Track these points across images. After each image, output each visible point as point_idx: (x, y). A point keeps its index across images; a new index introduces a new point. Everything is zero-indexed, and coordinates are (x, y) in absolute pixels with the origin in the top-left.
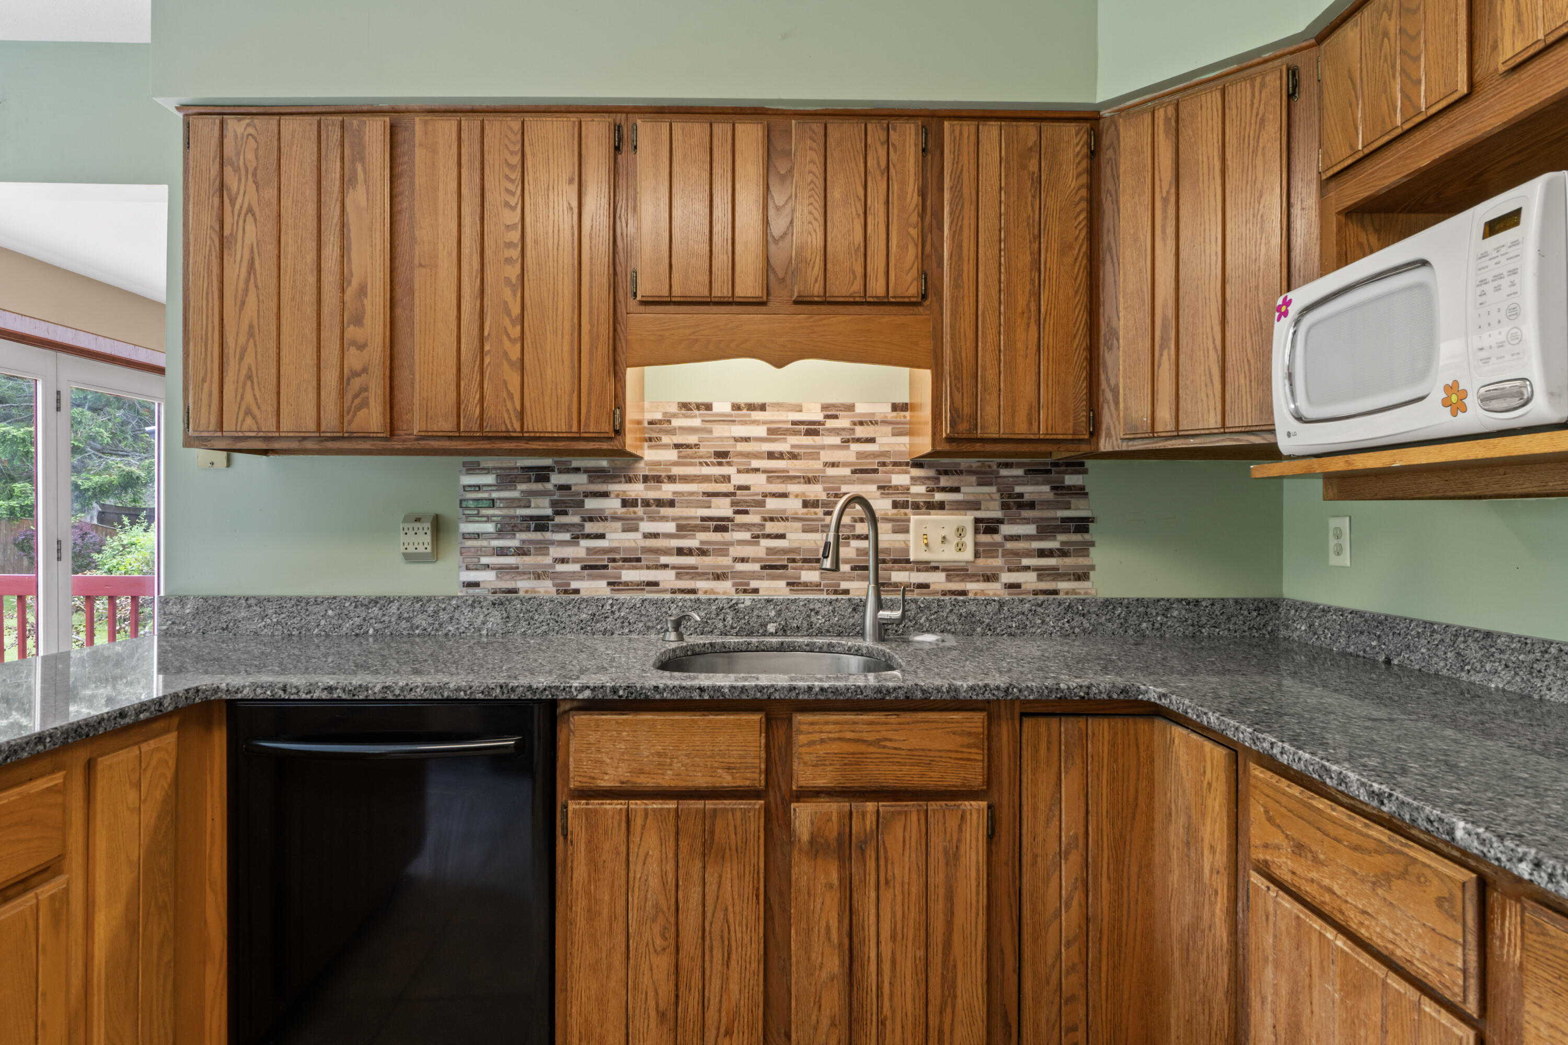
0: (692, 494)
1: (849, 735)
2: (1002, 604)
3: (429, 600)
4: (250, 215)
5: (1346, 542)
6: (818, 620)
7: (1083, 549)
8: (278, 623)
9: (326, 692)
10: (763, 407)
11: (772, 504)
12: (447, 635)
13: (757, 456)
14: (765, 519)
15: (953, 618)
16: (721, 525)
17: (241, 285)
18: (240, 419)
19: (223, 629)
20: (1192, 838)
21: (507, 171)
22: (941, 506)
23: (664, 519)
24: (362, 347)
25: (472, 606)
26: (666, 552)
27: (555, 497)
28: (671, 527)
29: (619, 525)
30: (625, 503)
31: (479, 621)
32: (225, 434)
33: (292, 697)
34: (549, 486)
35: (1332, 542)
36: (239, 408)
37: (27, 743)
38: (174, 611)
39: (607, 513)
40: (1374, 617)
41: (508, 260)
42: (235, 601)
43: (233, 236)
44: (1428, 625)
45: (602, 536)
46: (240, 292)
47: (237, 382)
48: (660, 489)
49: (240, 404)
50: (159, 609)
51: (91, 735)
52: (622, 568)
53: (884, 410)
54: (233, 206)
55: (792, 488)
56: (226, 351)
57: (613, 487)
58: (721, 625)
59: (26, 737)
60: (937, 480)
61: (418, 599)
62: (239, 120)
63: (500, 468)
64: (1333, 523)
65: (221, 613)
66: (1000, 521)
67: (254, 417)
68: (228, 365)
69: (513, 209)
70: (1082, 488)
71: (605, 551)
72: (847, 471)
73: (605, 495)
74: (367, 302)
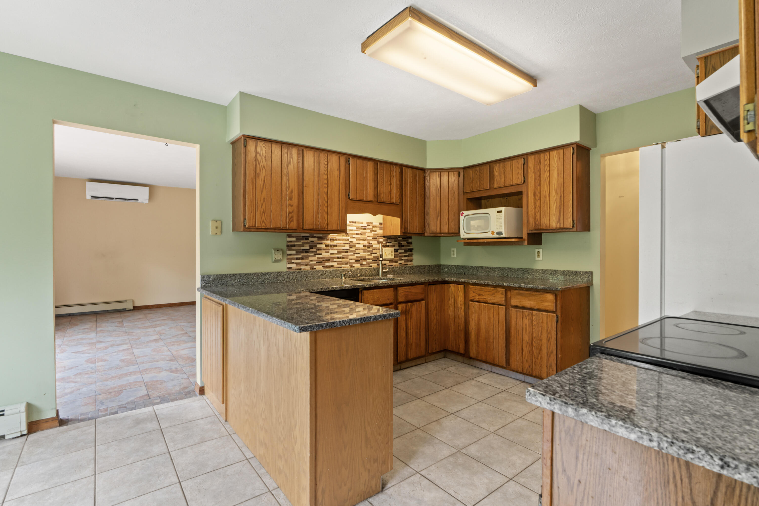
0: (341, 243)
1: (406, 291)
2: (400, 267)
3: (282, 272)
4: (264, 168)
5: (455, 253)
6: (367, 273)
7: (411, 255)
8: (240, 281)
10: (355, 223)
11: (357, 246)
12: (286, 282)
13: (354, 234)
14: (356, 249)
15: (392, 271)
16: (347, 251)
17: (262, 187)
18: (260, 223)
19: (223, 284)
20: (455, 301)
21: (324, 165)
22: (388, 246)
23: (335, 250)
24: (292, 206)
25: (293, 273)
26: (335, 258)
27: (310, 244)
28: (336, 252)
29: (324, 251)
30: (326, 246)
31: (294, 277)
32: (256, 228)
34: (309, 241)
35: (452, 253)
36: (261, 220)
38: (207, 280)
39: (322, 249)
40: (462, 266)
41: (325, 187)
42: (226, 276)
43: (259, 174)
44: (472, 267)
45: (321, 254)
46: (261, 189)
47: (260, 213)
48: (334, 242)
52: (325, 262)
53: (378, 224)
54: (259, 165)
55: (361, 242)
56: (257, 205)
57: (324, 242)
58: (348, 275)
60: (387, 240)
61: (279, 272)
62: (261, 142)
63: (297, 236)
64: (452, 249)
65: (222, 279)
66: (398, 249)
67: (265, 223)
68: (258, 209)
69: (326, 175)
70: (411, 242)
71: (322, 258)
72: (371, 238)
73: (322, 243)
74: (293, 195)
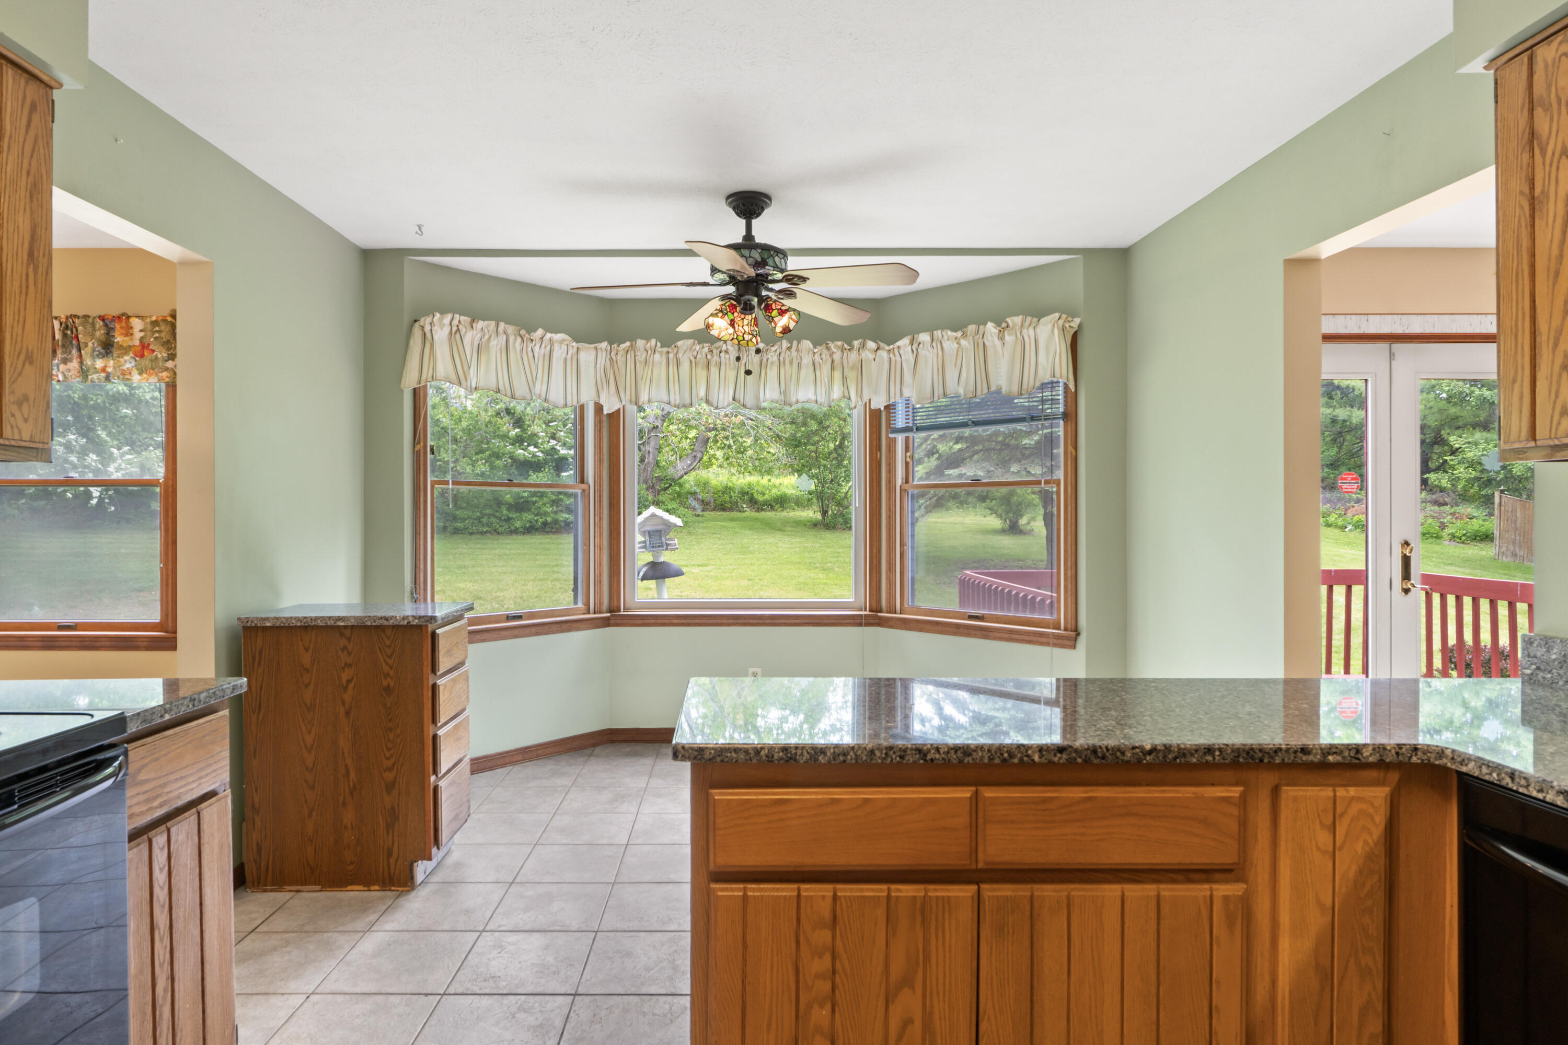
9: (1561, 797)
17: (1555, 251)
18: (1555, 423)
32: (1539, 443)
33: (1521, 790)
36: (1554, 408)
37: (1196, 751)
43: (1545, 193)
46: (1553, 260)
47: (1551, 376)
49: (1554, 403)
50: (1523, 649)
51: (1266, 761)
54: (1544, 154)
56: (1538, 339)
59: (1196, 745)
62: (1549, 44)
68: (1541, 356)
